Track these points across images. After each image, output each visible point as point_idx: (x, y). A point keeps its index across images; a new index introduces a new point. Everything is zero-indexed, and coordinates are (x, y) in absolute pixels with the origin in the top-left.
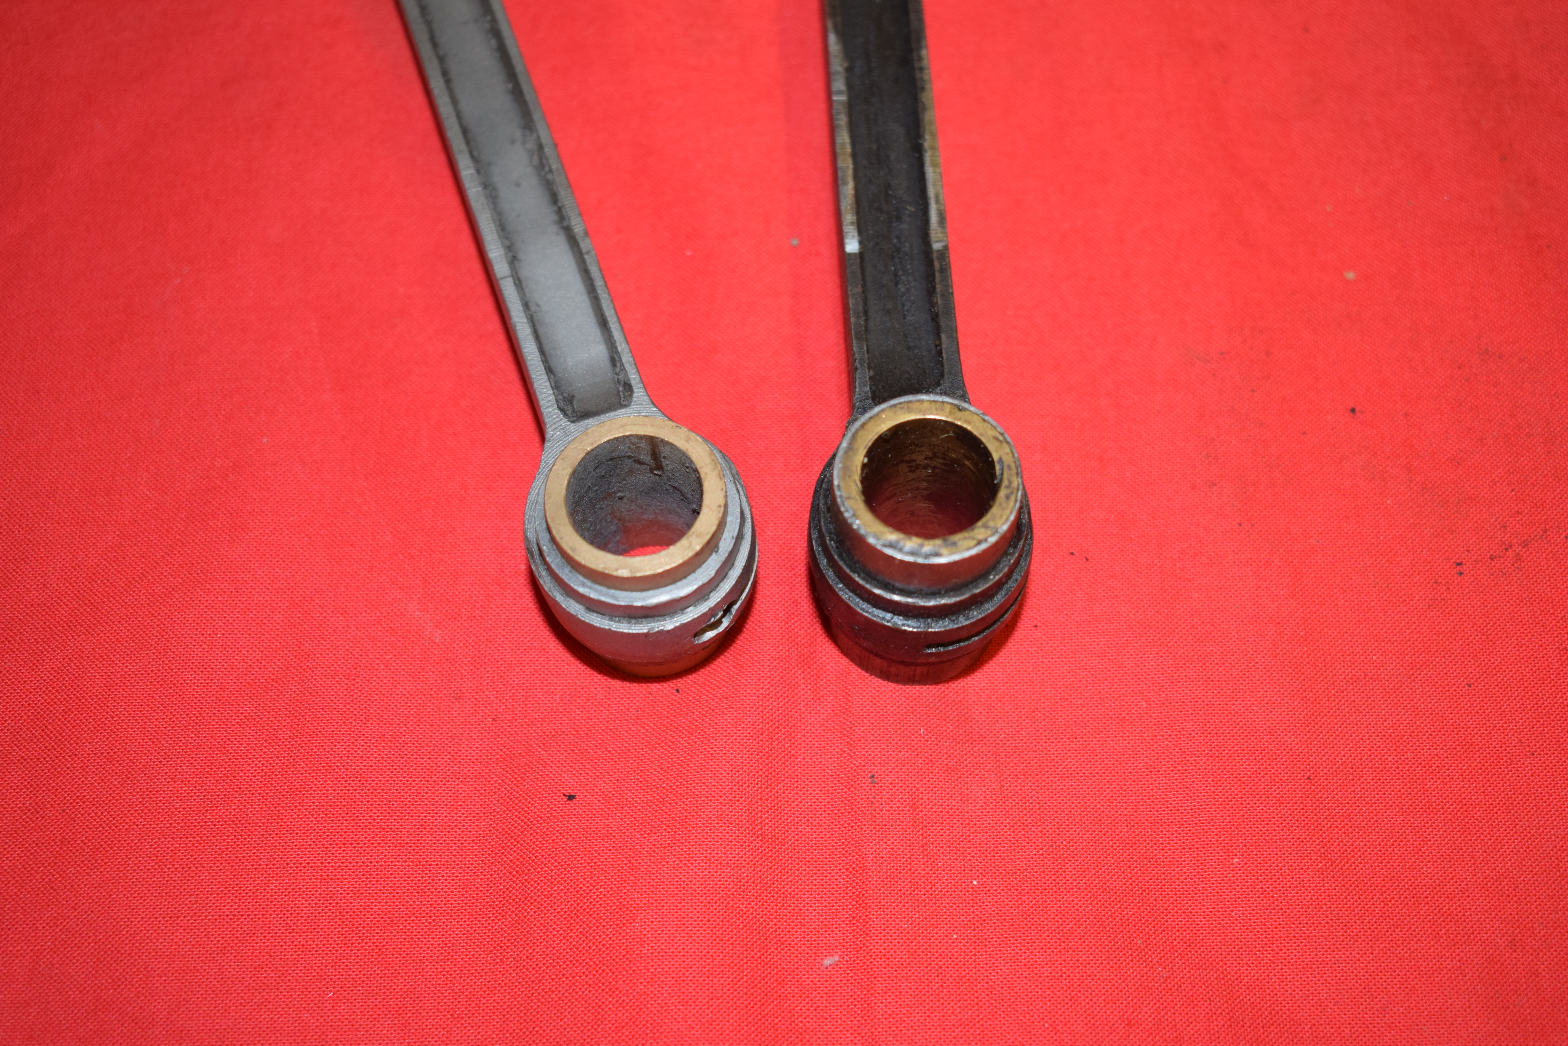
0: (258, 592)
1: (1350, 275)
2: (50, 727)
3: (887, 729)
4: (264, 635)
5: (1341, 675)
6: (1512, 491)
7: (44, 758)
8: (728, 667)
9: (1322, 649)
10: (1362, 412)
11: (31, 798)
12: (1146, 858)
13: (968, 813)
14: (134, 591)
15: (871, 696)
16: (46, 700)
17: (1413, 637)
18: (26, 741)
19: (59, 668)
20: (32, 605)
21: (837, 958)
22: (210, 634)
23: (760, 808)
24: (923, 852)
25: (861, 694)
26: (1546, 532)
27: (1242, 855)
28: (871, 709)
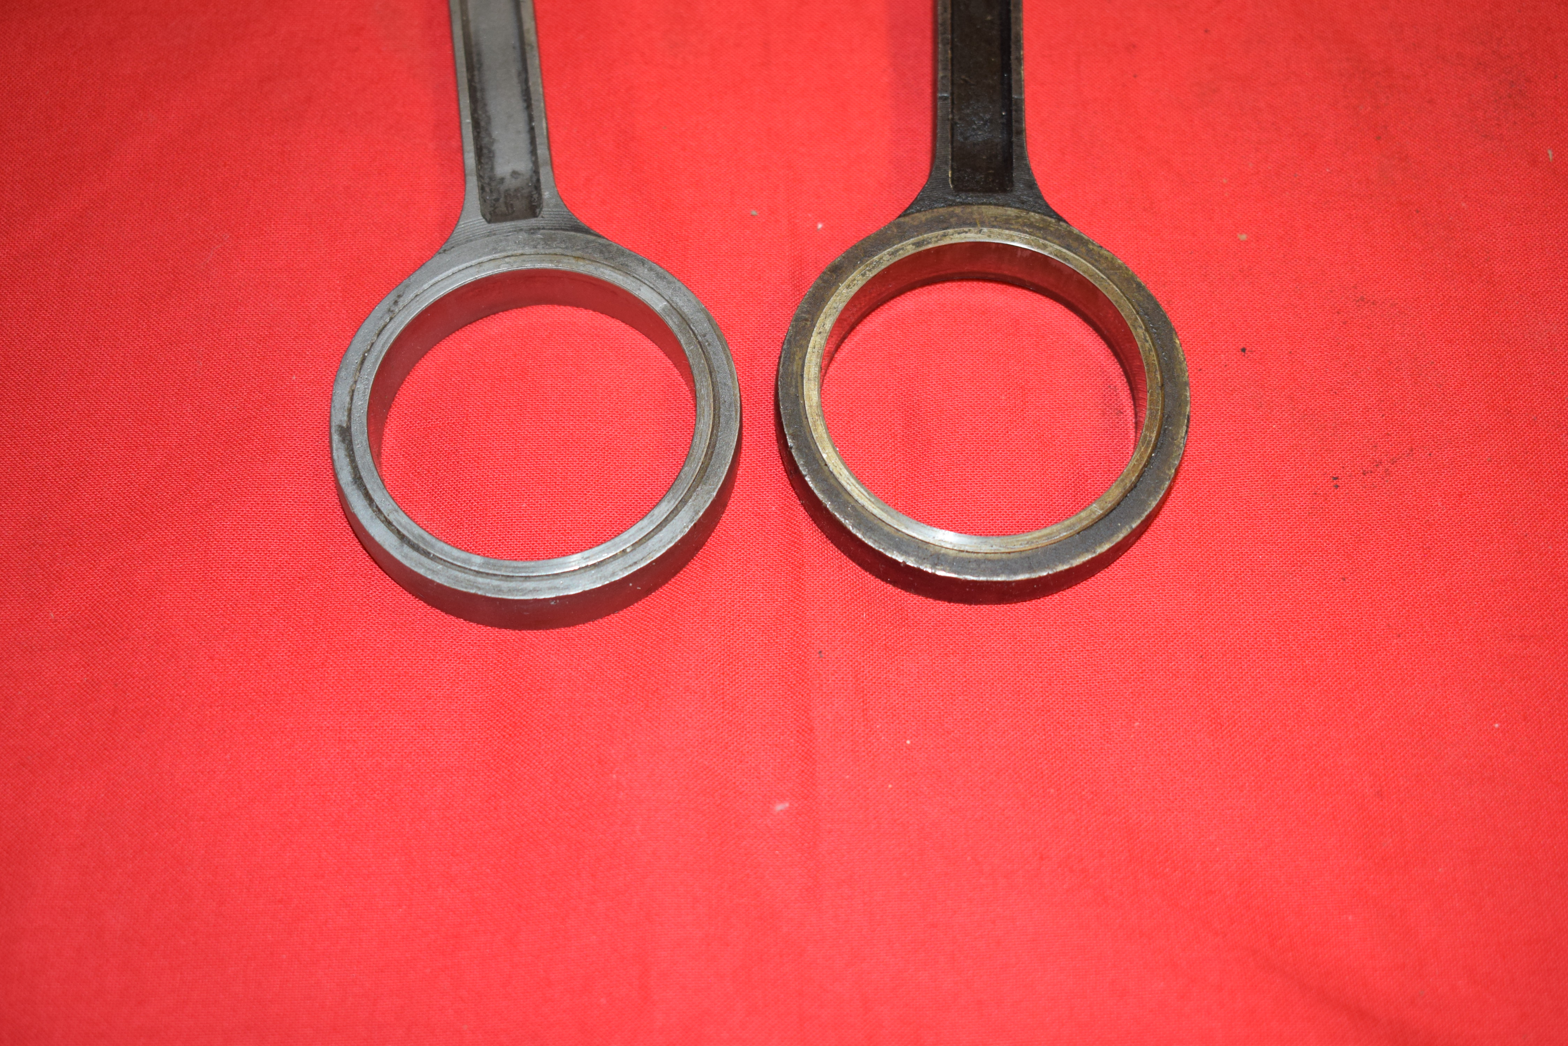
0: (287, 505)
1: (1243, 237)
2: (104, 616)
3: (834, 612)
4: (292, 540)
5: (1231, 572)
6: (1383, 416)
7: (100, 642)
8: (695, 569)
9: (1215, 550)
10: (1252, 352)
11: (87, 675)
12: (1058, 723)
13: (903, 685)
14: (179, 503)
15: (821, 584)
16: (101, 594)
17: (1294, 540)
18: (84, 628)
19: (113, 567)
20: (90, 516)
21: (787, 805)
22: (245, 539)
23: (722, 682)
24: (863, 716)
25: (813, 582)
26: (1412, 451)
27: (1142, 720)
28: (821, 596)
